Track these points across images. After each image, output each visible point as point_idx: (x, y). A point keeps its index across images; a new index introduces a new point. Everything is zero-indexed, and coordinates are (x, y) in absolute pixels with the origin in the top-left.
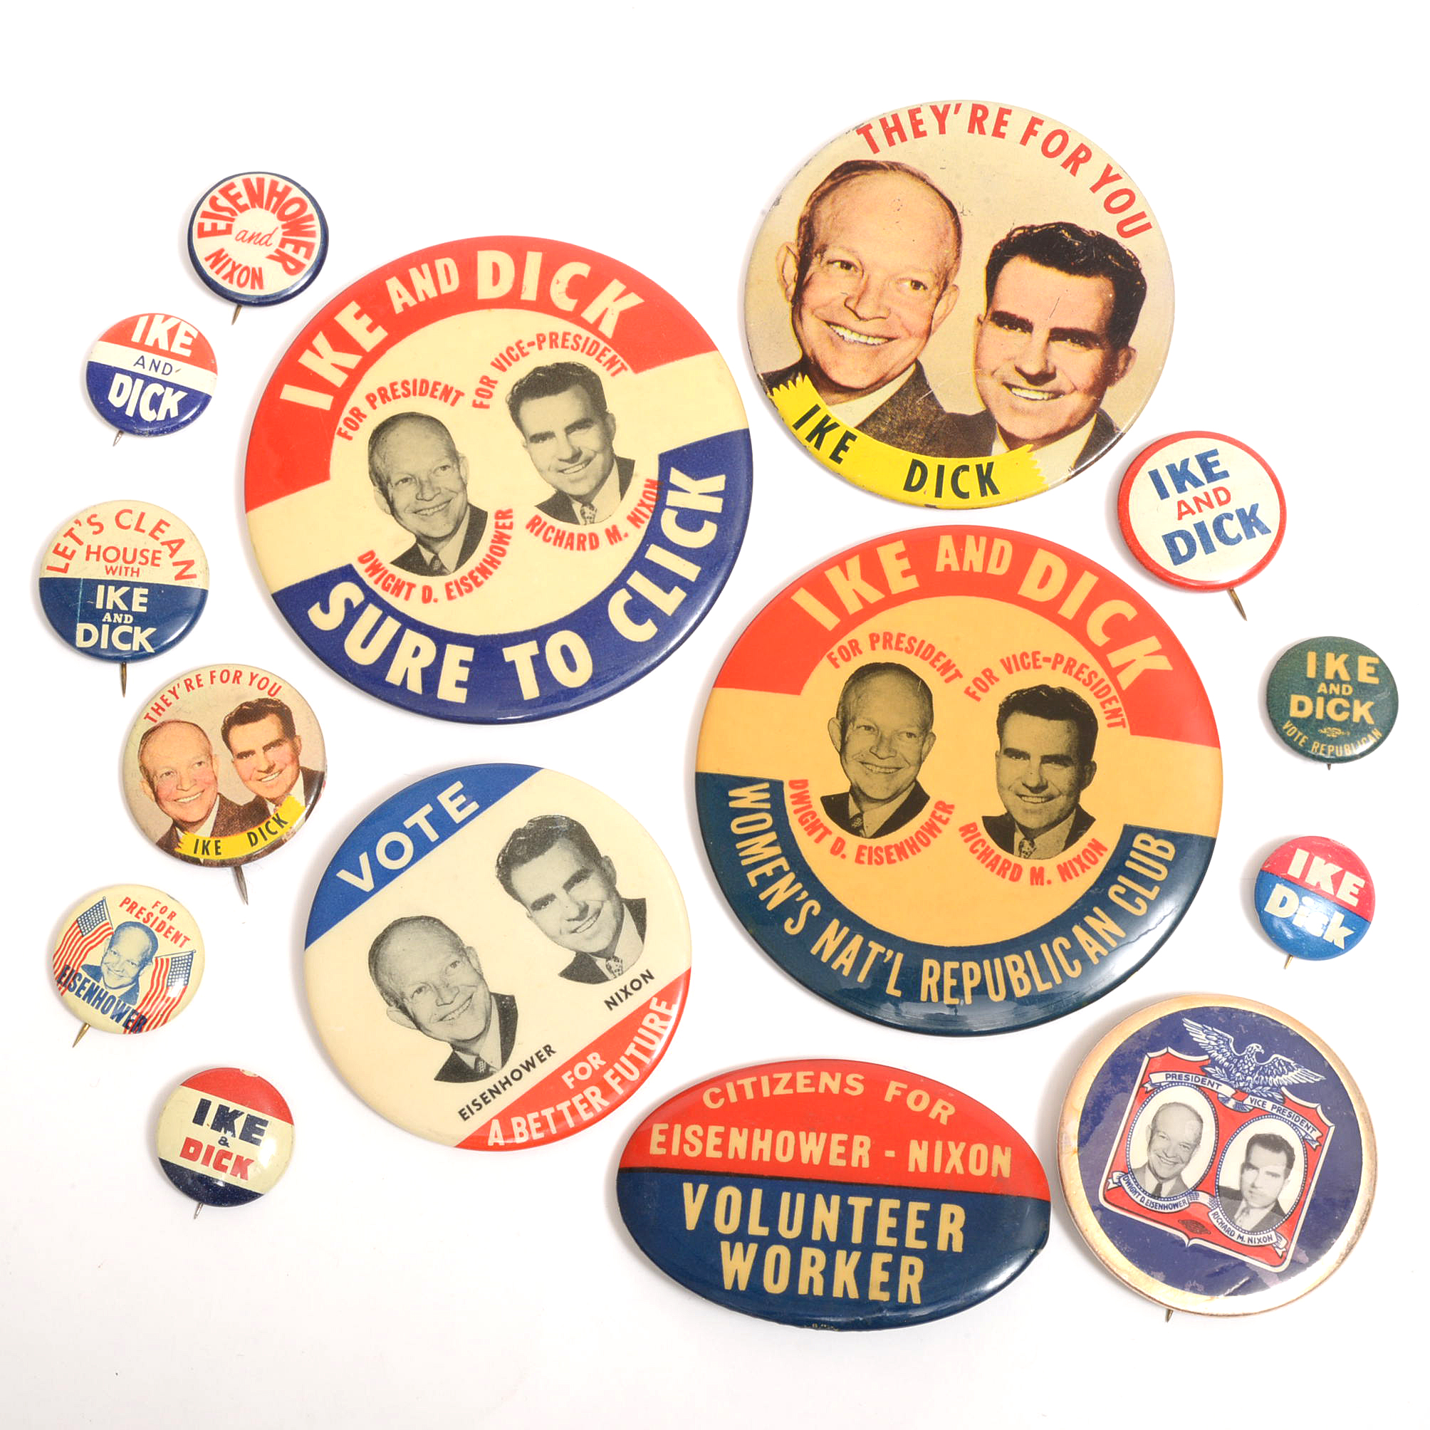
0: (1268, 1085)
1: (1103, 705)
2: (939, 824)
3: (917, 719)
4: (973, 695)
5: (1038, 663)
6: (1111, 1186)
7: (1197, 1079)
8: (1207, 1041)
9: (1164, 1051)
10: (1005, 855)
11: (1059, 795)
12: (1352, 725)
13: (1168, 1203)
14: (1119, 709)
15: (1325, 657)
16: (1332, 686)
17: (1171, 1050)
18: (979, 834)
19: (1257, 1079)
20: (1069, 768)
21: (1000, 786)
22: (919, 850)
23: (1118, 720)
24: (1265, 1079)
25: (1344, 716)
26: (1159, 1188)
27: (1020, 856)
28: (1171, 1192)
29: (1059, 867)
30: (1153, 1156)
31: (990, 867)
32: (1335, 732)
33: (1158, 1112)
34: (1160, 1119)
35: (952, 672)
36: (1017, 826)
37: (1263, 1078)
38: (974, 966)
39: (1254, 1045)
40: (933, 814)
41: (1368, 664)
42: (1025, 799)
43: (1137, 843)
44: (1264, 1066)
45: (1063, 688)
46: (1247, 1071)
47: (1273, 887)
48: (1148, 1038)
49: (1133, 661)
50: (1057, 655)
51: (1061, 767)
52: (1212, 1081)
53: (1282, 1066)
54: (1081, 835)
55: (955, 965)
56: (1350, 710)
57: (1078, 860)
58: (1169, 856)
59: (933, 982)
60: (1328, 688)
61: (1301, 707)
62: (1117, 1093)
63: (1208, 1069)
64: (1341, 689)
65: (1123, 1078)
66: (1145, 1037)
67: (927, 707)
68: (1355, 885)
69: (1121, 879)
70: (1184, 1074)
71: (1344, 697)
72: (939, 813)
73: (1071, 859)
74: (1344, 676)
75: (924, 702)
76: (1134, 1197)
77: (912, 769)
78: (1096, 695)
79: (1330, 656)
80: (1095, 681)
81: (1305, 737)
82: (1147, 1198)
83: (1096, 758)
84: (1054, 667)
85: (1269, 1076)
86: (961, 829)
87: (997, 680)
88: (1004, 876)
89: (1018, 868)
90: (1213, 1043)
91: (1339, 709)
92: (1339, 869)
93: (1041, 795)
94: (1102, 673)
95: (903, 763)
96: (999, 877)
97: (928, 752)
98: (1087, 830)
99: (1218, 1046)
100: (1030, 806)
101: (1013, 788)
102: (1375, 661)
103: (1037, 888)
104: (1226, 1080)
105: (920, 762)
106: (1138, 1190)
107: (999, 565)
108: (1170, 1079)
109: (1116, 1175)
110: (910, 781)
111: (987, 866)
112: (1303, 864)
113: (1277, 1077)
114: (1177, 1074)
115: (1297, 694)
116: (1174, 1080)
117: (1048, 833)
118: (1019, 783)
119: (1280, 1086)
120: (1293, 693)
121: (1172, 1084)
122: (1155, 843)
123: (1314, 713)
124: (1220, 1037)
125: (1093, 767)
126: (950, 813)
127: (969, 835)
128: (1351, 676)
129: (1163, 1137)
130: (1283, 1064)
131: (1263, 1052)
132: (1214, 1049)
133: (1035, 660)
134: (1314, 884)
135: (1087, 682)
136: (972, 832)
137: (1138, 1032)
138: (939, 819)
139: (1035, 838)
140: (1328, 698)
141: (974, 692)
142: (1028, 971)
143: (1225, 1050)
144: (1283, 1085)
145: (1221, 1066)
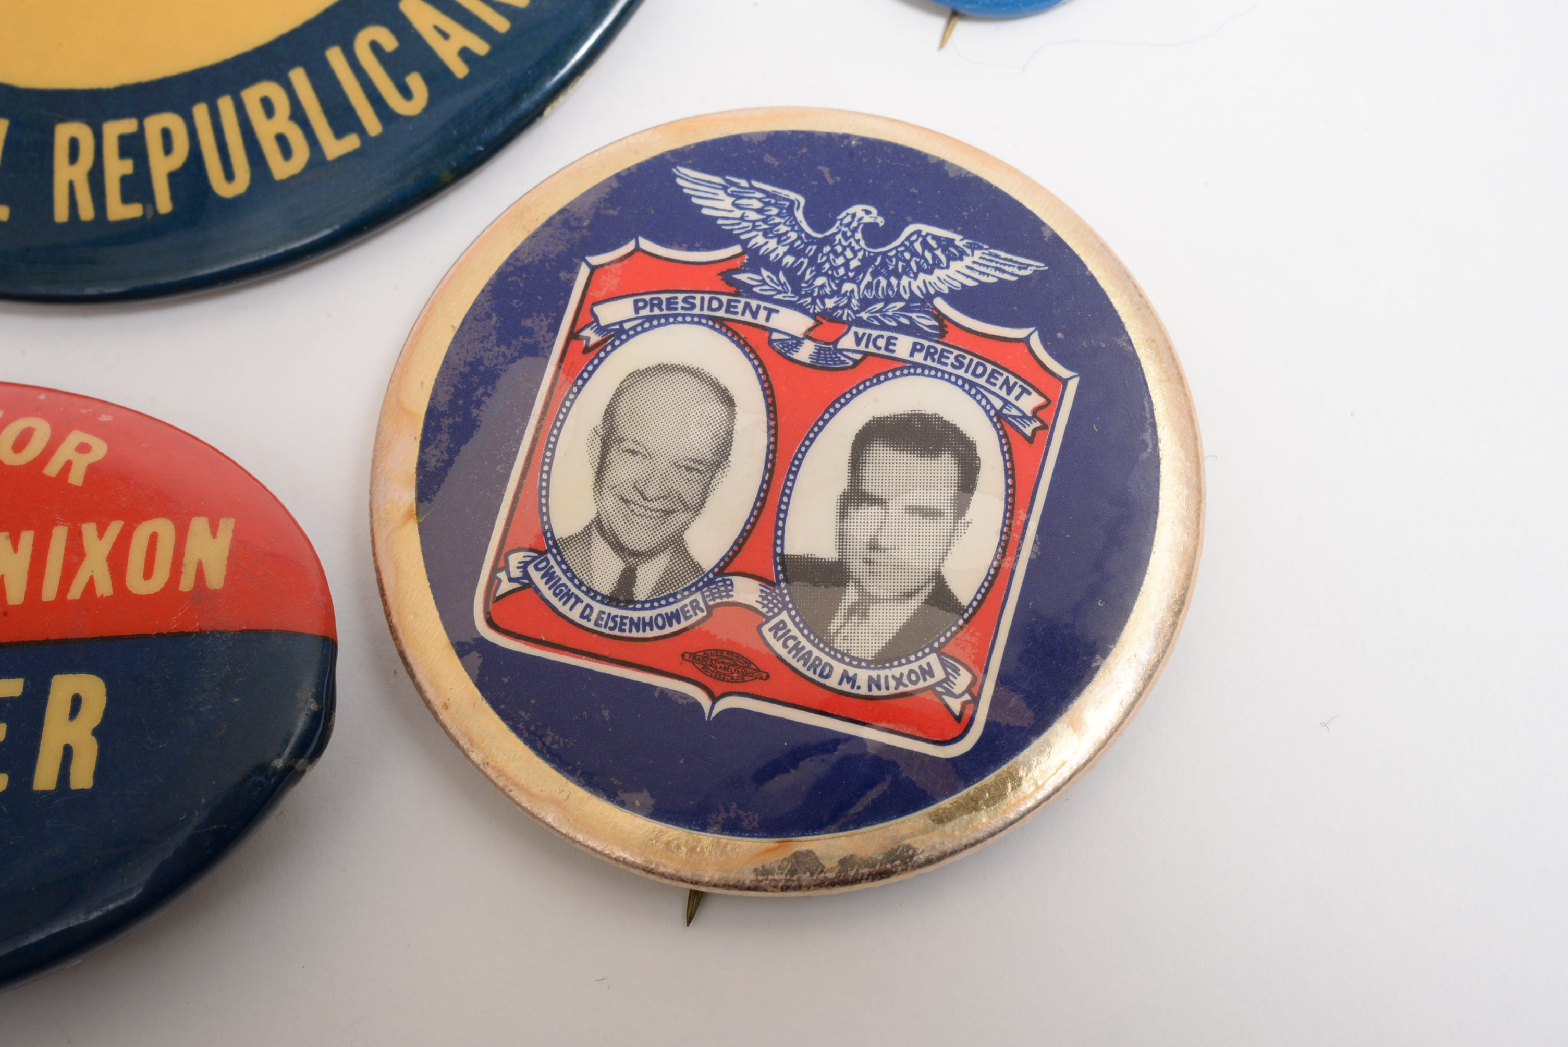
0: (898, 298)
6: (506, 586)
7: (715, 304)
8: (738, 213)
9: (630, 247)
13: (654, 613)
17: (646, 245)
19: (869, 286)
24: (889, 285)
26: (628, 578)
28: (659, 587)
30: (610, 501)
33: (618, 394)
34: (624, 405)
37: (884, 282)
38: (173, 121)
39: (858, 209)
44: (884, 254)
46: (842, 271)
48: (586, 223)
52: (754, 303)
53: (931, 249)
55: (128, 126)
59: (79, 173)
62: (513, 361)
63: (743, 277)
65: (528, 323)
66: (580, 220)
70: (681, 296)
76: (565, 610)
82: (597, 607)
85: (899, 277)
90: (753, 216)
99: (765, 221)
104: (790, 296)
106: (574, 590)
108: (645, 312)
109: (515, 559)
113: (922, 276)
114: (664, 297)
116: (656, 312)
119: (929, 297)
121: (650, 323)
124: (770, 199)
129: (634, 452)
130: (933, 244)
131: (881, 221)
132: (754, 228)
137: (563, 211)
142: (298, 115)
143: (783, 229)
144: (938, 294)
145: (775, 267)
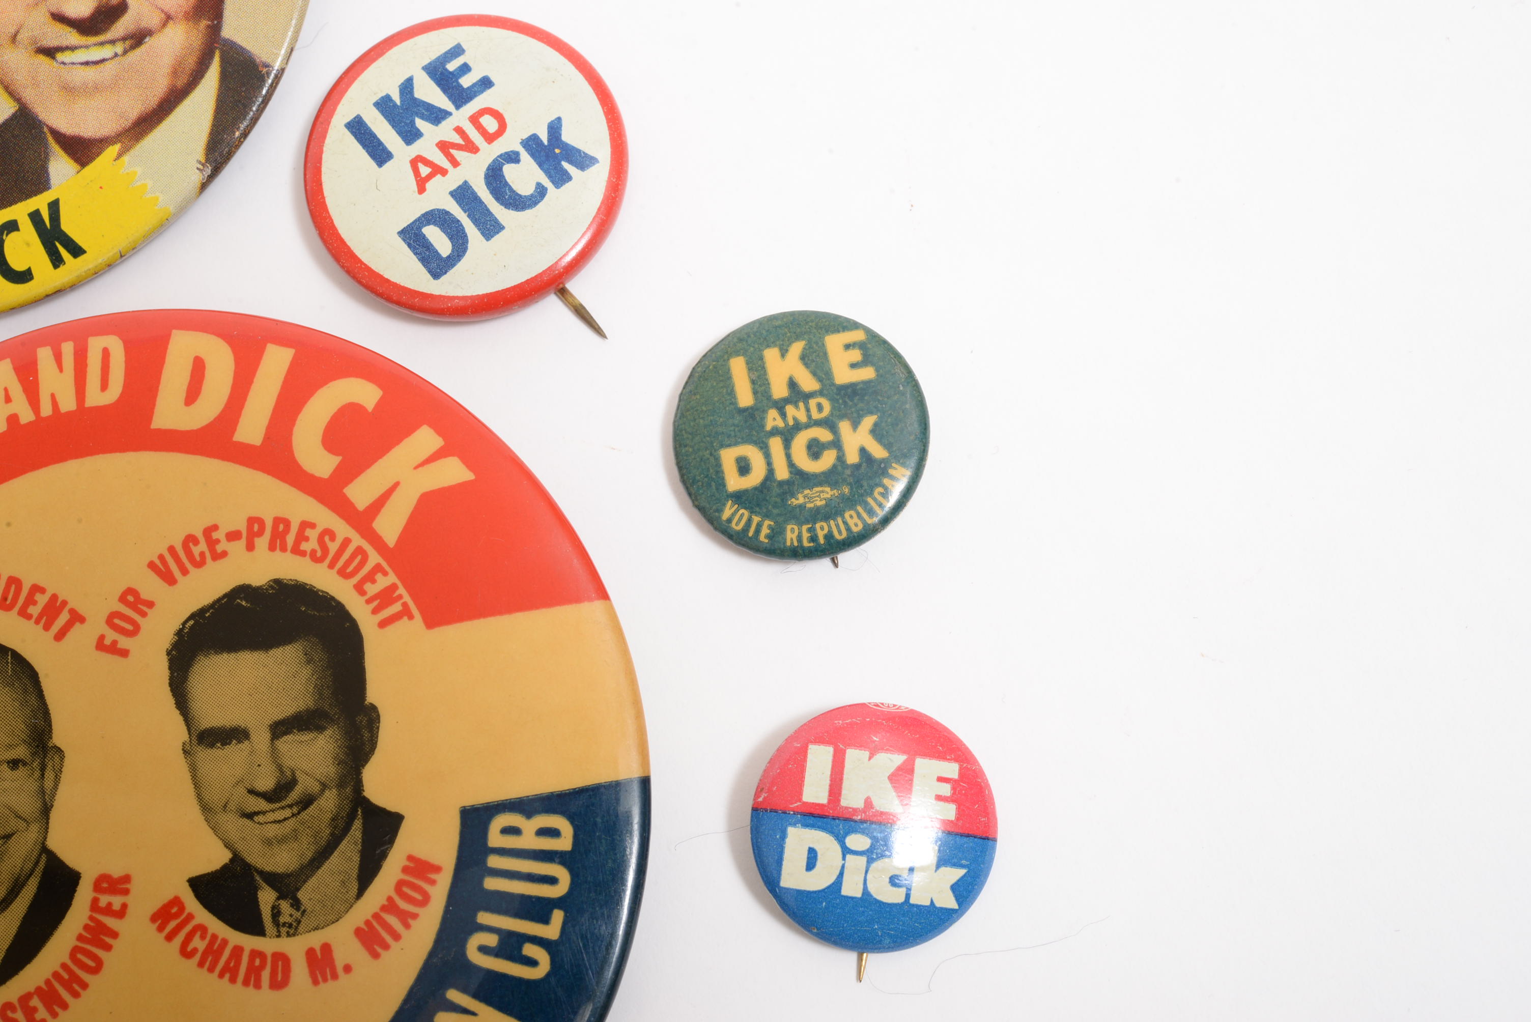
1: (359, 588)
2: (110, 922)
3: (20, 727)
4: (114, 650)
5: (219, 548)
10: (249, 942)
11: (322, 791)
12: (848, 472)
14: (394, 587)
15: (761, 358)
16: (790, 410)
18: (190, 917)
20: (329, 732)
21: (206, 809)
22: (85, 986)
23: (396, 608)
25: (828, 459)
27: (279, 936)
29: (358, 932)
31: (227, 976)
32: (819, 496)
35: (64, 617)
36: (258, 878)
40: (95, 906)
41: (848, 347)
42: (260, 818)
43: (495, 839)
45: (277, 581)
47: (784, 836)
49: (397, 484)
50: (251, 521)
51: (311, 735)
54: (384, 856)
56: (837, 444)
57: (390, 906)
58: (565, 843)
60: (783, 415)
61: (744, 468)
64: (808, 410)
67: (33, 700)
68: (941, 779)
69: (484, 918)
71: (818, 423)
72: (104, 900)
73: (376, 909)
74: (808, 383)
75: (25, 691)
77: (35, 828)
78: (344, 574)
79: (771, 355)
80: (333, 547)
81: (767, 523)
83: (373, 695)
84: (250, 547)
86: (154, 919)
87: (151, 604)
88: (258, 986)
89: (282, 960)
91: (815, 449)
92: (898, 759)
93: (289, 800)
94: (343, 529)
95: (14, 823)
96: (251, 990)
97: (56, 787)
98: (391, 842)
100: (272, 831)
101: (232, 806)
102: (858, 336)
103: (329, 986)
105: (46, 811)
107: (104, 386)
110: (36, 853)
111: (221, 976)
112: (829, 773)
115: (729, 446)
117: (320, 872)
118: (241, 790)
120: (722, 446)
122: (530, 826)
123: (771, 472)
125: (372, 716)
126: (126, 892)
127: (172, 924)
128: (820, 380)
133: (212, 543)
134: (860, 804)
135: (319, 554)
136: (176, 916)
138: (108, 910)
139: (298, 890)
140: (787, 435)
141: (115, 642)
